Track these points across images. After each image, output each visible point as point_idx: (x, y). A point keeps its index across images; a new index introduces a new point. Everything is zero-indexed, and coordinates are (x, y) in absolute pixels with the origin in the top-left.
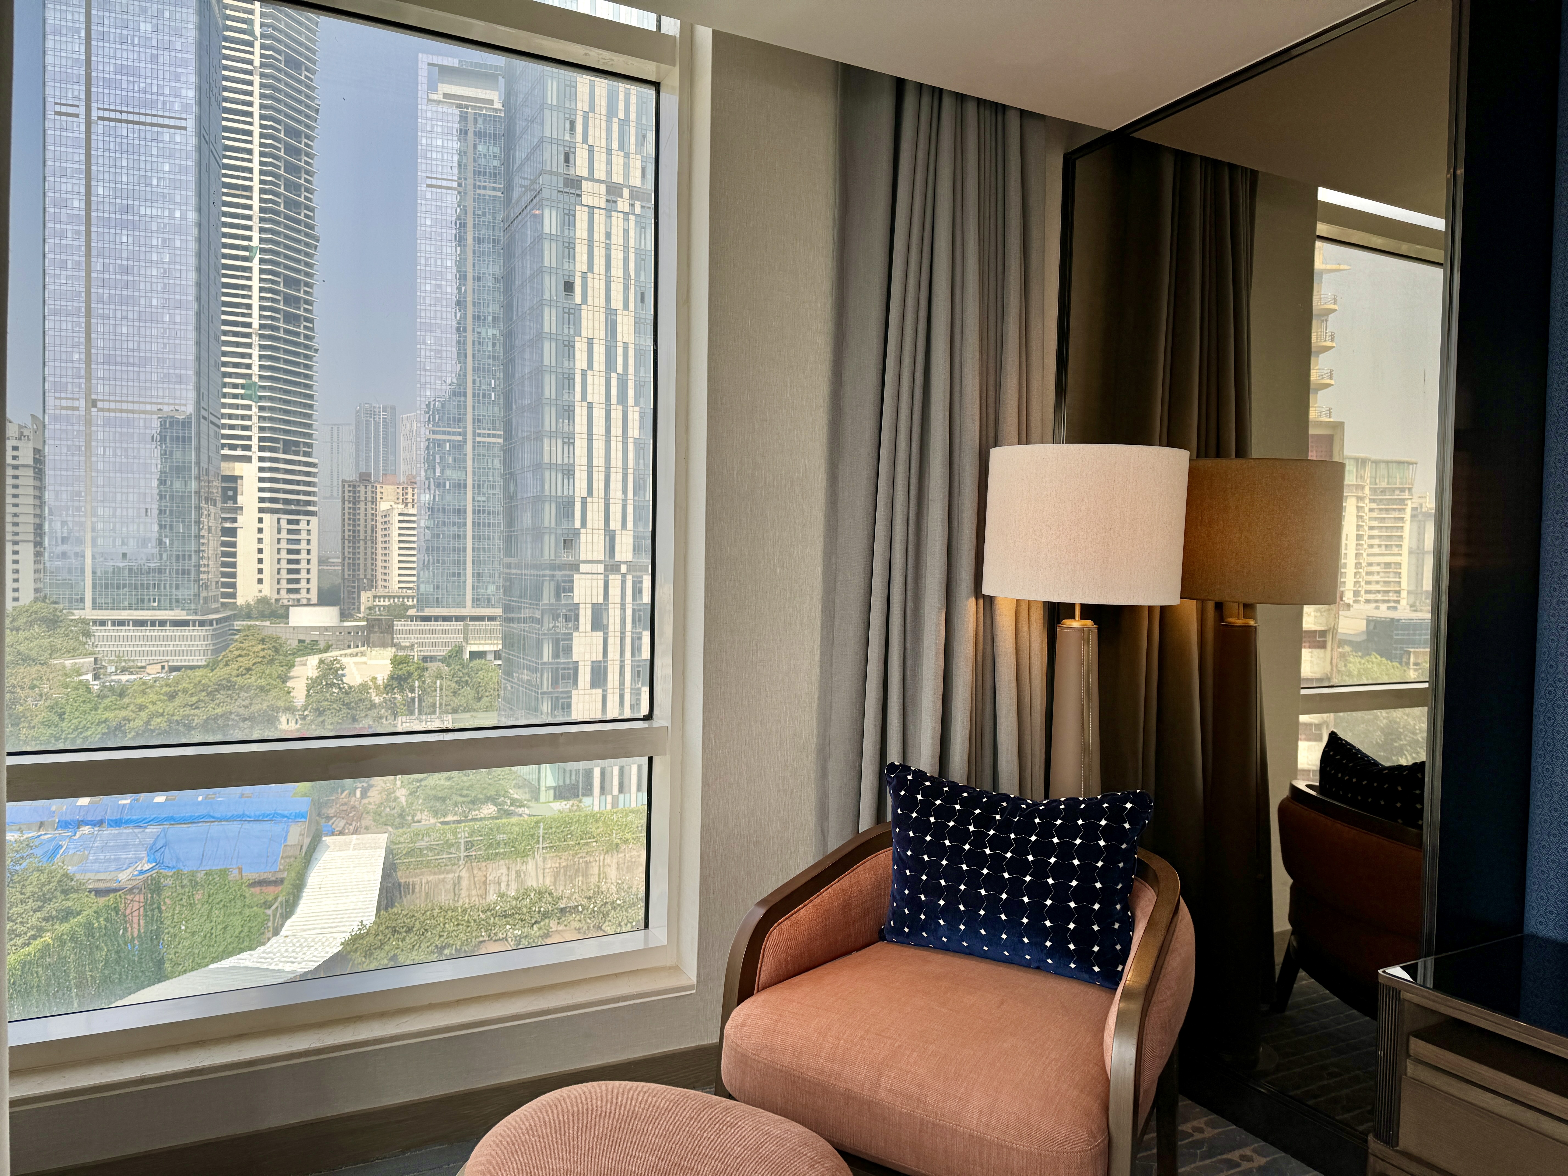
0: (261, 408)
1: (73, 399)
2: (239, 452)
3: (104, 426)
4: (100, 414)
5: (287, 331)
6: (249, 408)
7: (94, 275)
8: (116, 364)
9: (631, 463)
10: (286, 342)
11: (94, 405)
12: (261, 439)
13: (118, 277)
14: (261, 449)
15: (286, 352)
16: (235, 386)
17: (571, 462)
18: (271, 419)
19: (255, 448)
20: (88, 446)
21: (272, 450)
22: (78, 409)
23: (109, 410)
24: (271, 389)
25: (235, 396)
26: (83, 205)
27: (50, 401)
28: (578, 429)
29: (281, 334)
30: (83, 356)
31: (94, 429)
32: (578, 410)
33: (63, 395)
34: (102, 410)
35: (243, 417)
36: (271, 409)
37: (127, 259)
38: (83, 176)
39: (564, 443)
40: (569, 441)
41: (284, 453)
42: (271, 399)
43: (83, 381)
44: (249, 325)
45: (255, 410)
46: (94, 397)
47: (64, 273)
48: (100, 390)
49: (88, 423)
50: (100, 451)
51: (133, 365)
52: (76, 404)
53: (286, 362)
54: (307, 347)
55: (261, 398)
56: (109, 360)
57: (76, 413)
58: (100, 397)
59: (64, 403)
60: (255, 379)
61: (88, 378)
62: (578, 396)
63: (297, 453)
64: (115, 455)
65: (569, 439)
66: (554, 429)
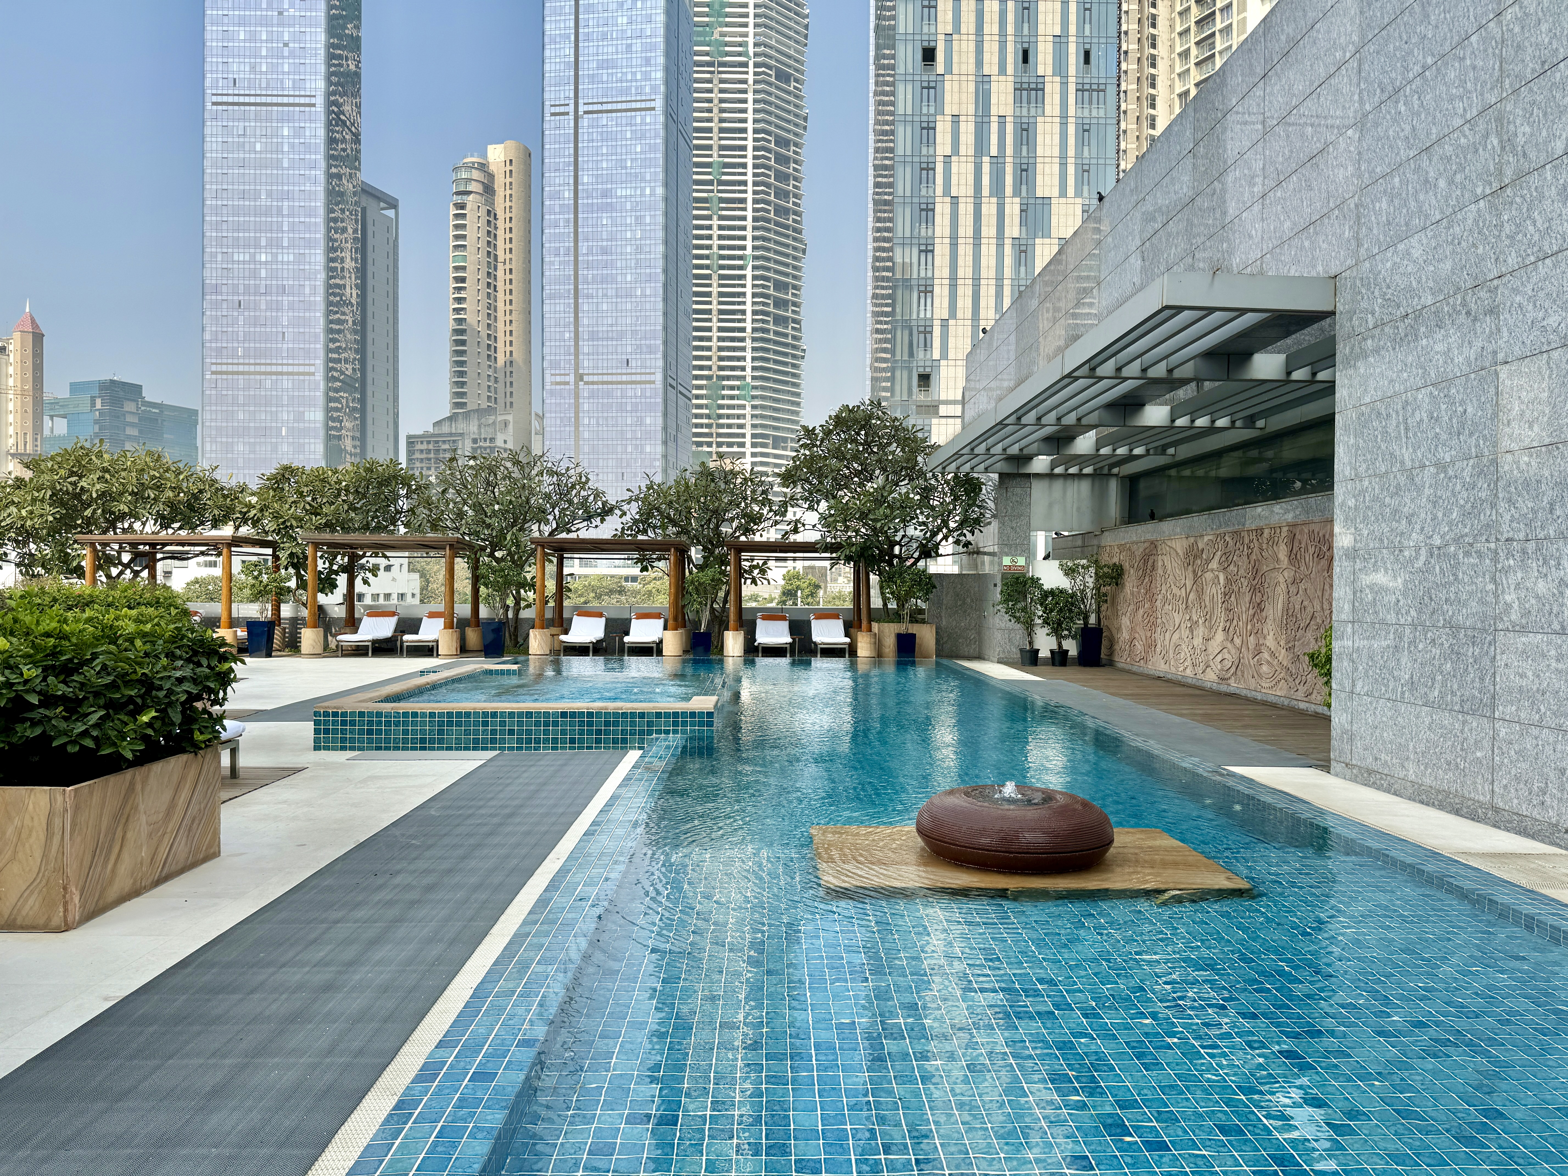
0: (754, 407)
1: (565, 375)
2: (735, 449)
3: (589, 398)
4: (586, 387)
5: (776, 333)
6: (743, 407)
7: (580, 258)
8: (598, 339)
9: (1008, 272)
10: (776, 343)
11: (582, 380)
12: (754, 436)
13: (600, 258)
14: (754, 445)
15: (776, 352)
16: (732, 388)
17: (930, 275)
18: (763, 417)
19: (748, 445)
20: (577, 418)
21: (764, 445)
22: (568, 383)
23: (593, 383)
24: (763, 388)
25: (732, 397)
26: (572, 195)
27: (548, 378)
28: (938, 233)
29: (771, 336)
30: (572, 335)
31: (581, 401)
32: (938, 208)
33: (557, 372)
34: (587, 383)
35: (739, 417)
36: (763, 407)
37: (607, 240)
38: (572, 168)
39: (920, 251)
40: (927, 250)
41: (773, 448)
42: (763, 398)
43: (572, 357)
44: (743, 330)
45: (748, 408)
46: (581, 371)
47: (557, 259)
48: (586, 364)
49: (577, 396)
50: (586, 421)
51: (612, 339)
52: (567, 379)
53: (776, 362)
54: (794, 347)
55: (753, 397)
56: (593, 336)
57: (567, 387)
58: (586, 372)
59: (558, 379)
60: (749, 379)
61: (577, 355)
62: (939, 190)
63: (785, 449)
64: (598, 424)
65: (927, 245)
66: (908, 234)
